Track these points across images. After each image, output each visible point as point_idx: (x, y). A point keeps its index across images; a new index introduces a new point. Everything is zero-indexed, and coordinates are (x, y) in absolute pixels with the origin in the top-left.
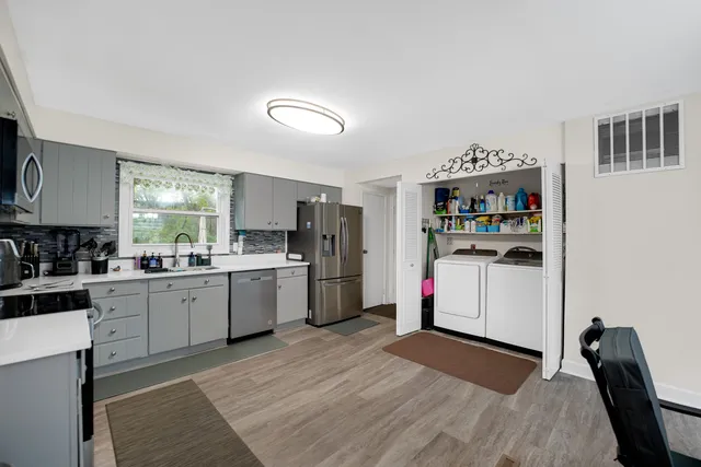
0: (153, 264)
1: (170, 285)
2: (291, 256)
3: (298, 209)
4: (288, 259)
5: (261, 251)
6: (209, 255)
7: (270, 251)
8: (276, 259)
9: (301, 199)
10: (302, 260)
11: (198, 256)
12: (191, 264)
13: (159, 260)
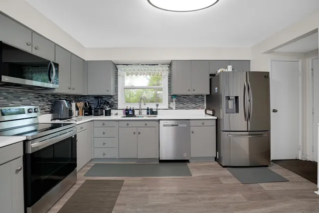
0: (130, 113)
1: (128, 124)
2: (208, 112)
3: (210, 79)
4: (206, 113)
5: (188, 108)
6: (157, 109)
7: (194, 108)
8: (199, 114)
9: (213, 72)
10: (213, 115)
11: (151, 110)
12: (148, 114)
13: (133, 111)
